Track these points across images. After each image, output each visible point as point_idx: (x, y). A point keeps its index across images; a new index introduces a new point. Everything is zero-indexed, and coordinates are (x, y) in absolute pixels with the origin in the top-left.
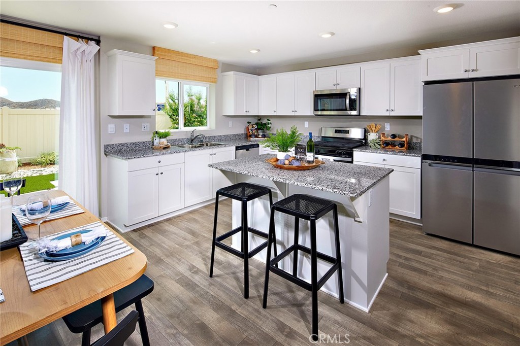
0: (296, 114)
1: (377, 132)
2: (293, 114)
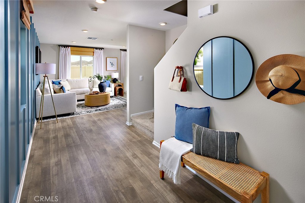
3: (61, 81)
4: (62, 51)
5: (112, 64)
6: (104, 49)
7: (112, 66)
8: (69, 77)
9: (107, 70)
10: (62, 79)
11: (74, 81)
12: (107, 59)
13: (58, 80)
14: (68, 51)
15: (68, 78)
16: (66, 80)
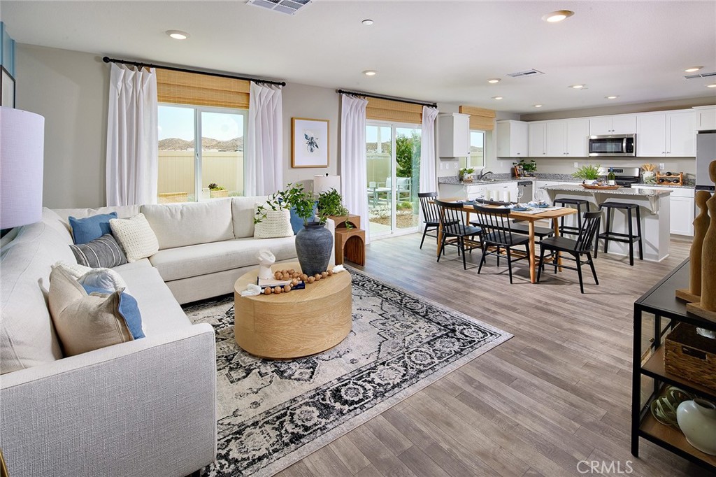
0: (568, 156)
1: (652, 171)
2: (565, 156)
3: (114, 215)
4: (120, 84)
5: (311, 143)
6: (283, 84)
7: (312, 150)
8: (150, 196)
9: (296, 164)
10: (119, 204)
11: (172, 215)
12: (296, 122)
13: (101, 211)
14: (145, 86)
15: (144, 201)
16: (137, 210)
